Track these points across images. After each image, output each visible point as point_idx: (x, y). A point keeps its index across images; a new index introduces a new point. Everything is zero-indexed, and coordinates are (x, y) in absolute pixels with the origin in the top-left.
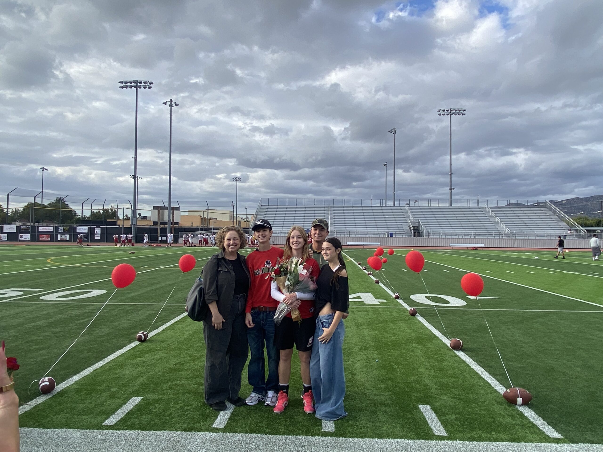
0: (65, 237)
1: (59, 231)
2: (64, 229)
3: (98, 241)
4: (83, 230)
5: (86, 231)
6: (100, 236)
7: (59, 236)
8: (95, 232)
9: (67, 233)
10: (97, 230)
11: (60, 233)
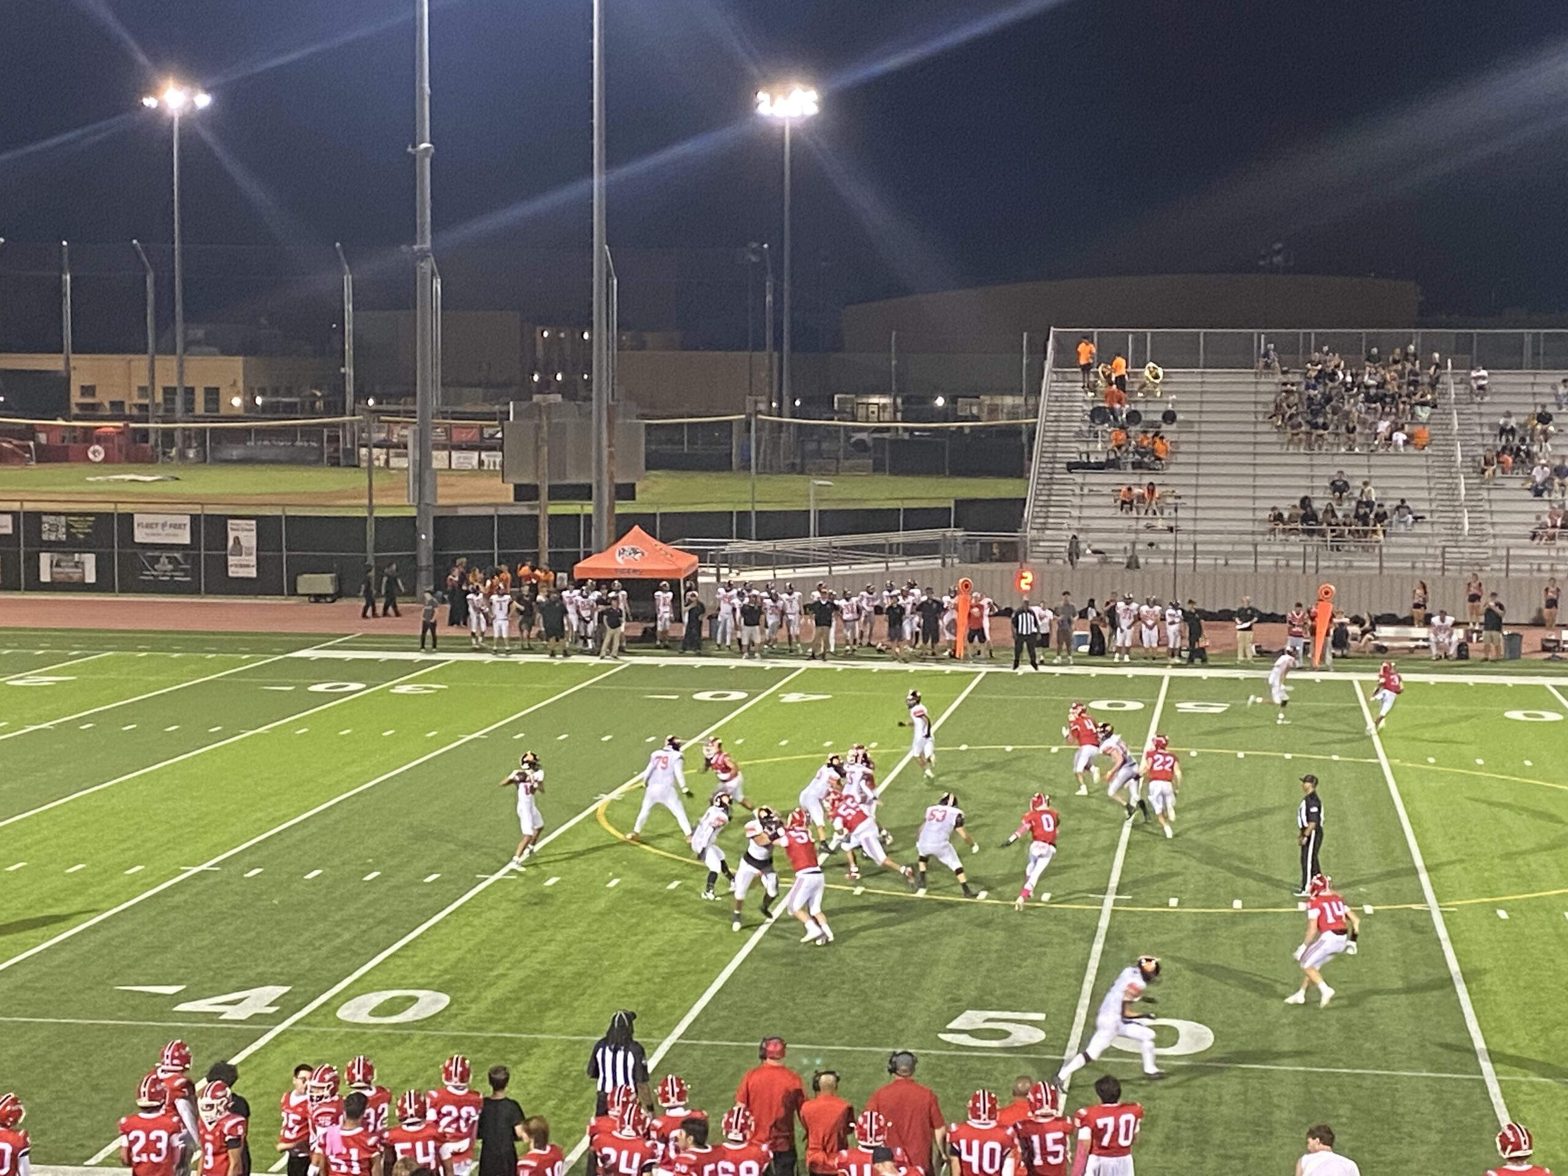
0: (79, 565)
1: (45, 537)
2: (69, 526)
3: (243, 587)
4: (168, 530)
5: (184, 537)
6: (253, 560)
7: (45, 559)
8: (231, 543)
9: (84, 547)
10: (236, 534)
11: (51, 546)
